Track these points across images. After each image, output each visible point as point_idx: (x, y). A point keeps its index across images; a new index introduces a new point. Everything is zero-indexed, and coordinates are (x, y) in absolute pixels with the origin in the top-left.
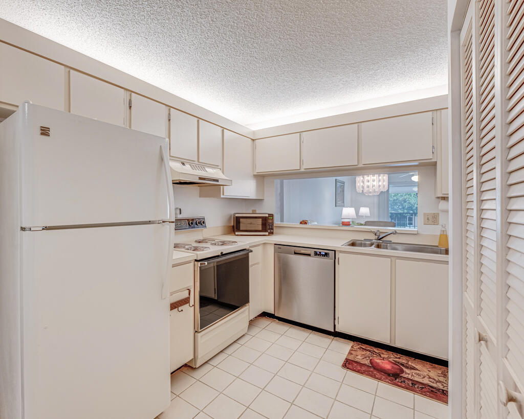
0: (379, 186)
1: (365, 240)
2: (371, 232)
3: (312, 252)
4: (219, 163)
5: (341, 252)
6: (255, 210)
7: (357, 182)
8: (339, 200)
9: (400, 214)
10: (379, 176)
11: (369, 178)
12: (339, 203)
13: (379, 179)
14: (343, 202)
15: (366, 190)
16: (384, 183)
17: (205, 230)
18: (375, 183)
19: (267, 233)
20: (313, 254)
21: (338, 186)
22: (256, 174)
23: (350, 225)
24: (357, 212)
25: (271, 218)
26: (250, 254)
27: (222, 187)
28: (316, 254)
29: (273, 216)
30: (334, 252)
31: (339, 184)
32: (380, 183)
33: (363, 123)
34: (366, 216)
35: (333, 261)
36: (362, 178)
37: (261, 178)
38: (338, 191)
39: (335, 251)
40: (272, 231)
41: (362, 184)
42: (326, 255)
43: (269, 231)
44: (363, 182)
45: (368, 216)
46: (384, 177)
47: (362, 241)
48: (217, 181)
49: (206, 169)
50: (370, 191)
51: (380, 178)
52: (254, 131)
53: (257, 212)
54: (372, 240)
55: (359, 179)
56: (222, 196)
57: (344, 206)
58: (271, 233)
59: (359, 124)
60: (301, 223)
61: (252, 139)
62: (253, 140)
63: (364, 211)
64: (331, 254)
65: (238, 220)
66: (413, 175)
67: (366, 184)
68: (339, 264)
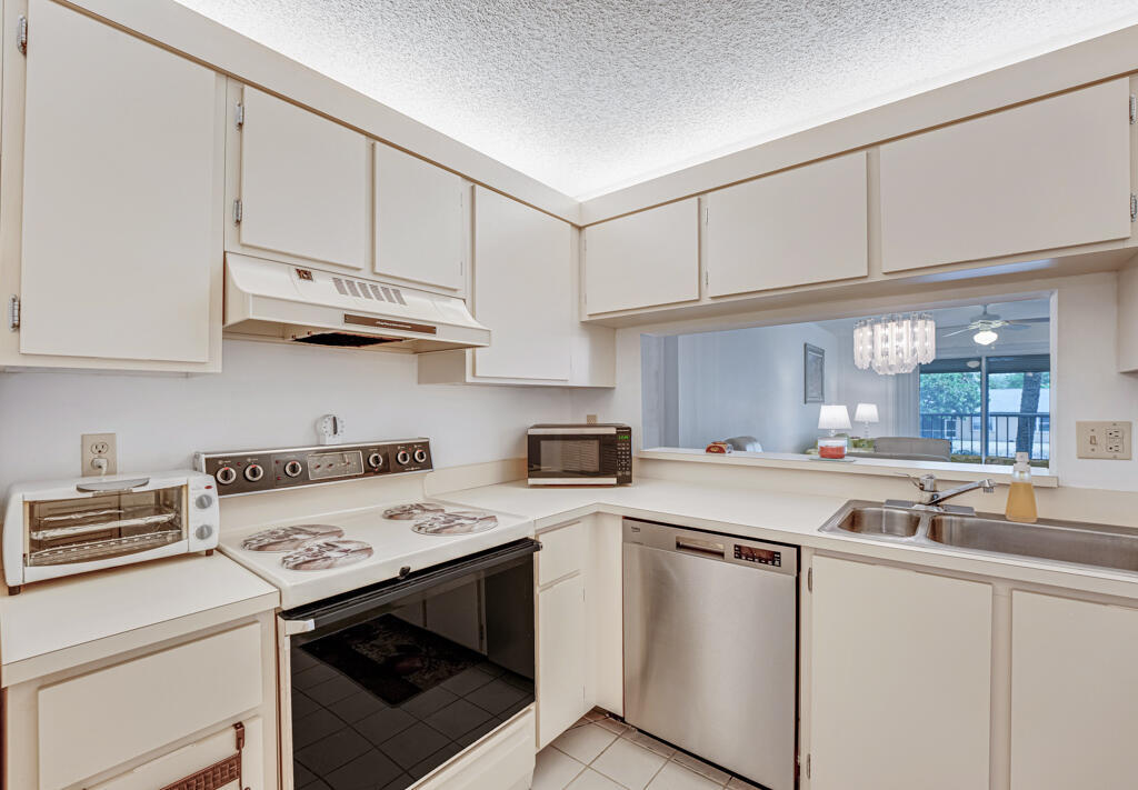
0: (914, 351)
1: (889, 502)
2: (908, 478)
3: (727, 546)
4: (460, 282)
5: (818, 552)
6: (594, 417)
7: (856, 342)
8: (813, 389)
9: (932, 416)
10: (913, 326)
11: (887, 331)
12: (813, 394)
13: (914, 333)
14: (822, 394)
15: (879, 361)
16: (927, 344)
17: (428, 476)
18: (903, 344)
19: (613, 481)
20: (730, 552)
21: (810, 358)
22: (586, 319)
23: (842, 457)
24: (852, 413)
25: (626, 437)
26: (535, 554)
27: (468, 351)
28: (740, 553)
29: (630, 433)
30: (795, 549)
31: (811, 355)
32: (917, 344)
33: (882, 147)
34: (869, 423)
35: (794, 579)
36: (869, 333)
37: (605, 330)
38: (811, 369)
39: (798, 548)
40: (628, 473)
41: (870, 347)
42: (772, 558)
43: (620, 474)
44: (873, 343)
45: (875, 423)
46: (927, 329)
47: (879, 504)
48: (431, 330)
49: (403, 296)
50: (892, 363)
51: (916, 330)
52: (581, 204)
53: (599, 422)
54: (913, 504)
55: (862, 335)
56: (469, 379)
57: (823, 402)
58: (625, 481)
59: (870, 150)
60: (709, 450)
61: (573, 225)
62: (580, 229)
63: (867, 411)
64: (788, 555)
65: (534, 443)
66: (977, 331)
67: (880, 346)
68: (810, 589)
